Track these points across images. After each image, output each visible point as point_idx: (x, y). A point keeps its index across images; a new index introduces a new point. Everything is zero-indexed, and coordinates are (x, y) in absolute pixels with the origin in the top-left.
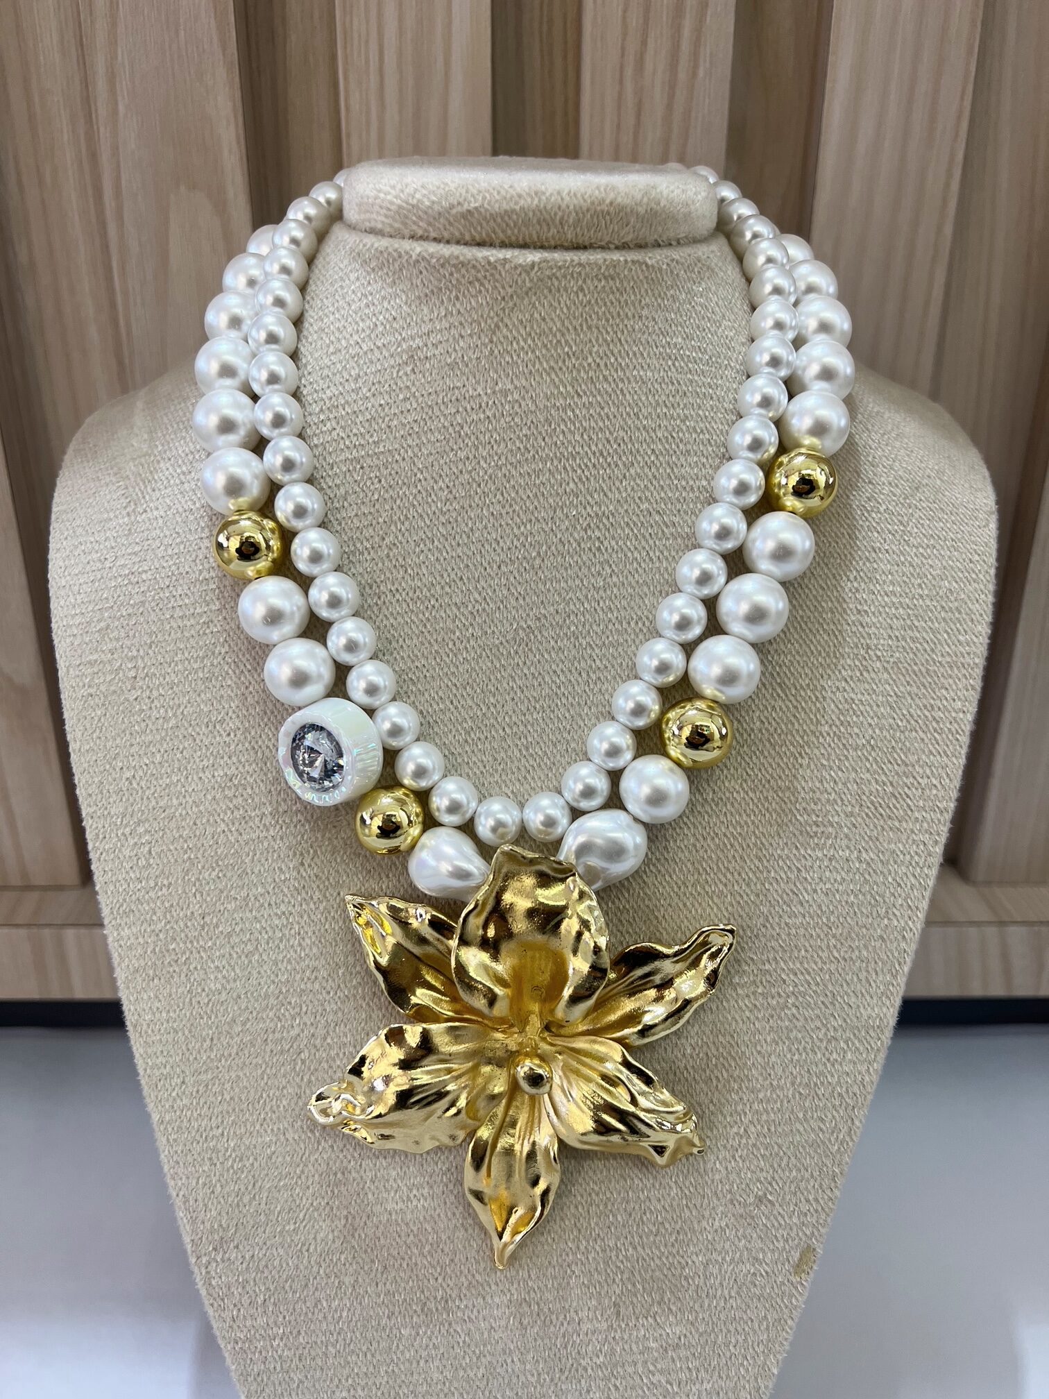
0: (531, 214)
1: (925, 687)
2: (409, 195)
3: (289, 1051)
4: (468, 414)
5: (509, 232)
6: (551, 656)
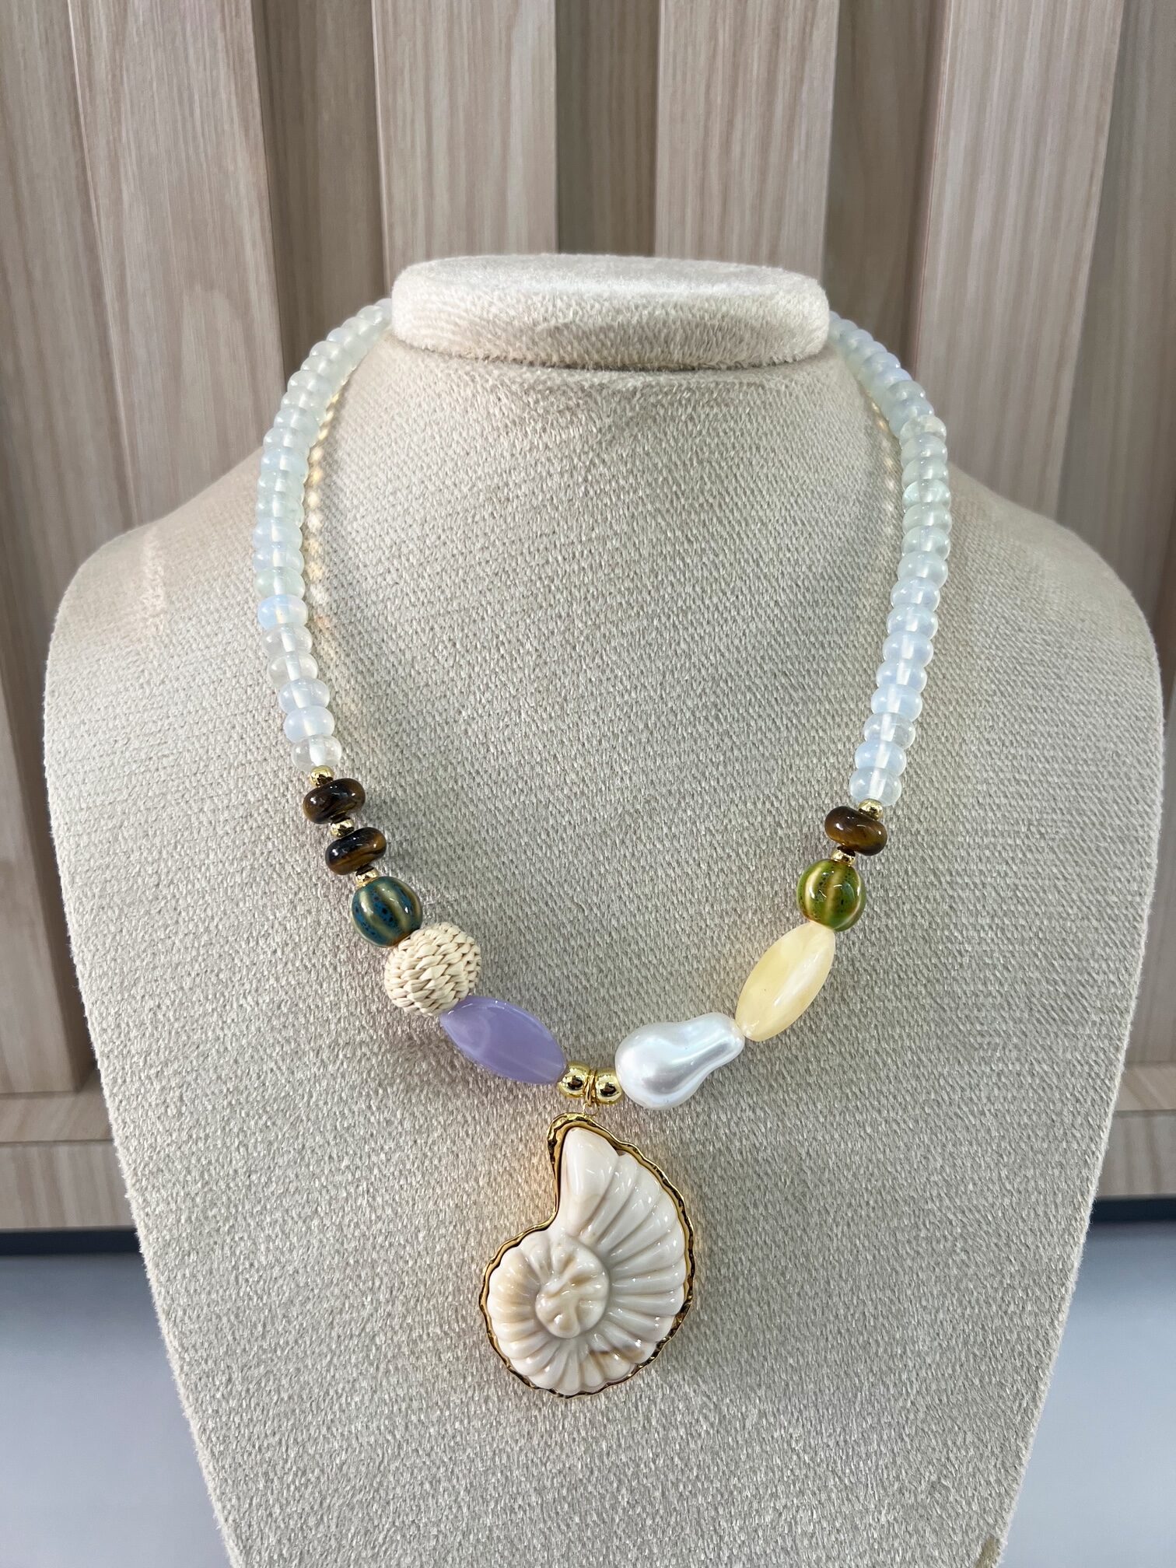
0: (631, 331)
1: (1096, 866)
2: (483, 308)
3: (360, 1335)
4: (559, 565)
5: (605, 353)
6: (664, 845)
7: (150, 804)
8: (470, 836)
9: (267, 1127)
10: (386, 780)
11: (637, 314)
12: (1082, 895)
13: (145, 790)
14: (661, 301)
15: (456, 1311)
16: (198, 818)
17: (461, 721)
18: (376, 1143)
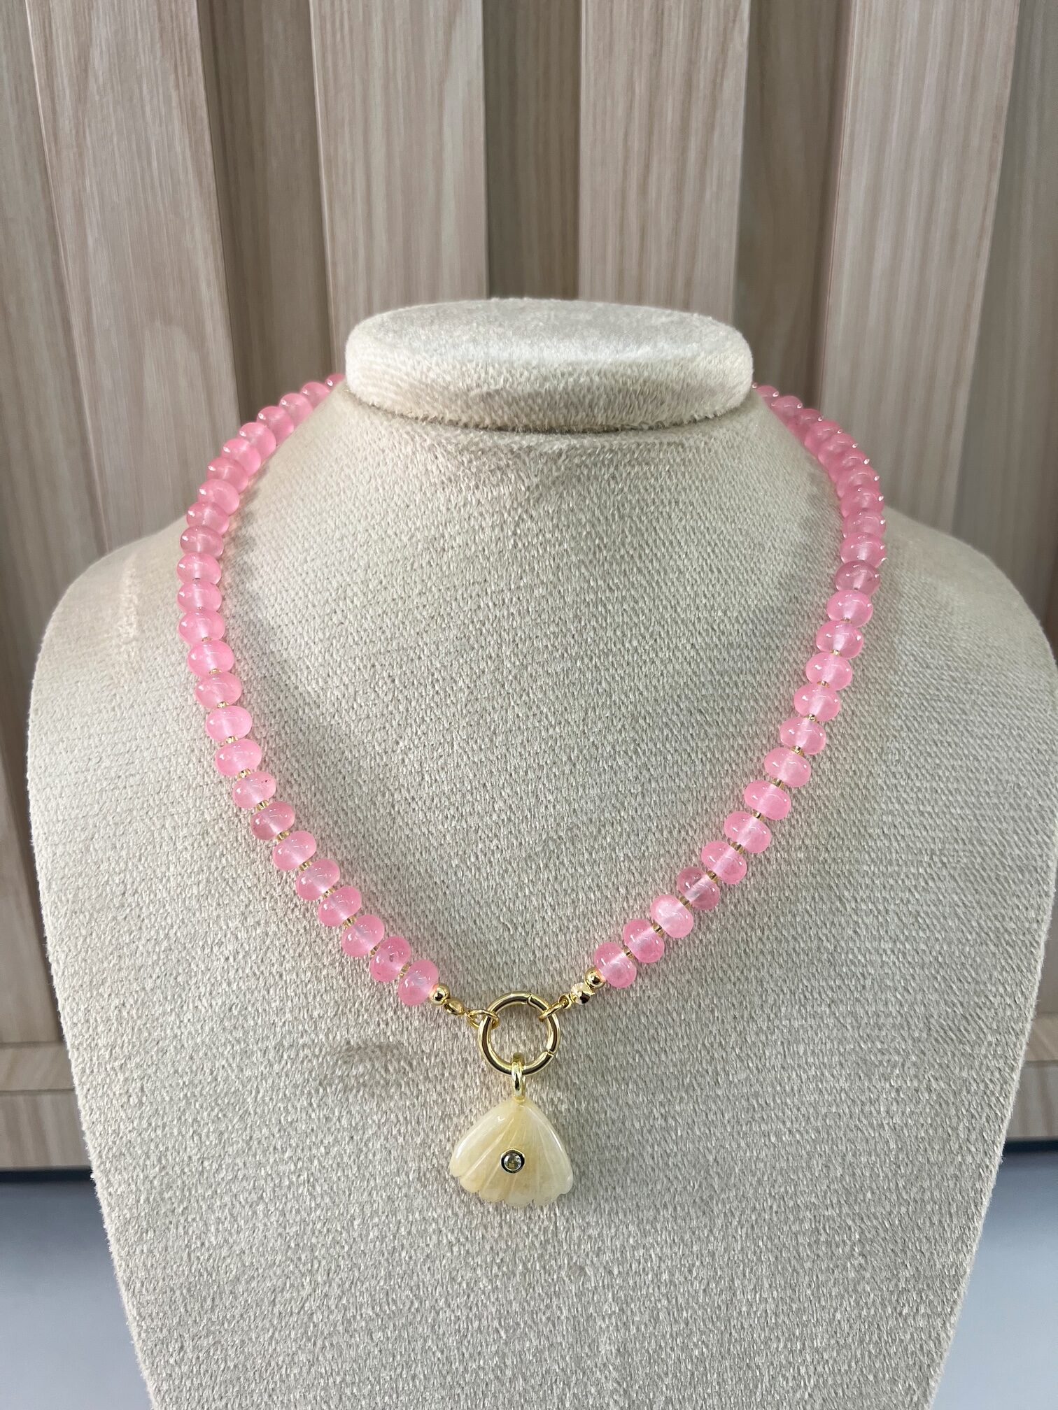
0: (557, 397)
1: (995, 894)
2: (422, 373)
3: (299, 1313)
4: (489, 610)
5: (534, 417)
6: (585, 870)
7: (117, 819)
8: (406, 858)
9: (219, 1118)
10: (330, 804)
11: (563, 382)
13: (114, 807)
14: (586, 369)
15: (387, 1294)
16: (160, 834)
17: (399, 751)
18: (316, 1137)
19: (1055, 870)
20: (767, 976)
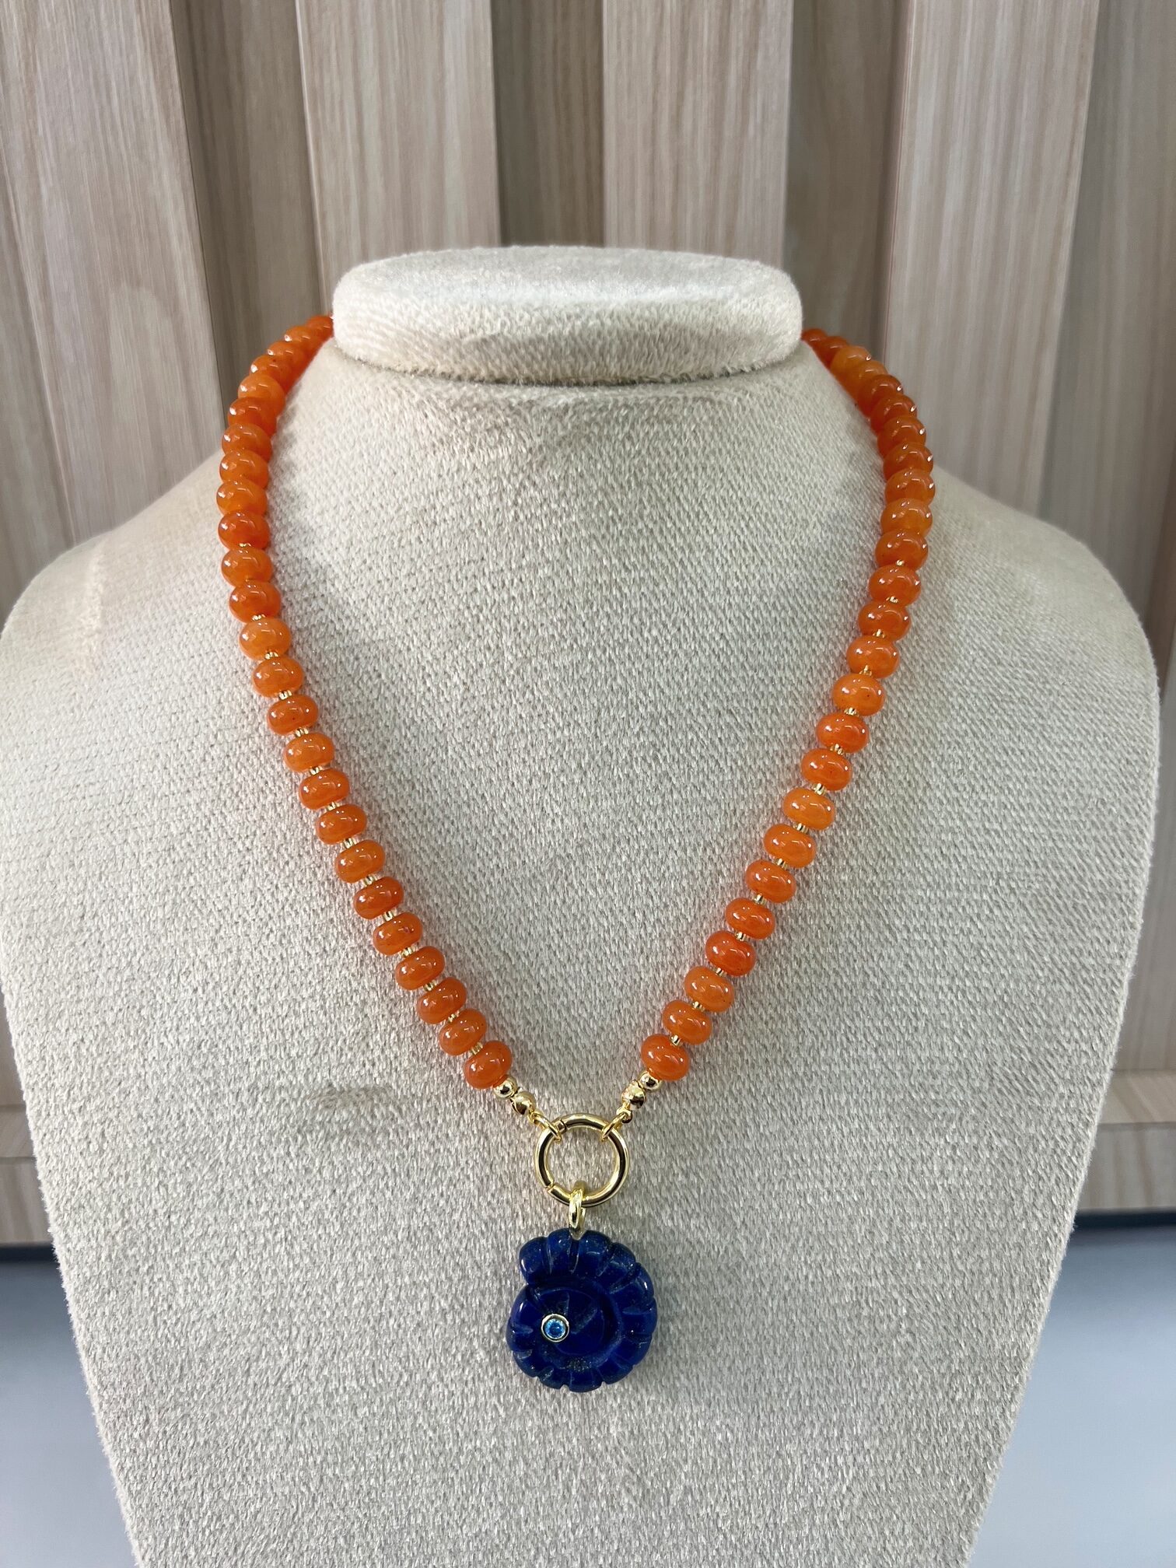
0: (563, 344)
1: (1072, 925)
2: (410, 318)
3: (276, 1384)
4: (487, 593)
5: (536, 367)
6: (597, 892)
7: (75, 833)
9: (187, 1168)
11: (570, 325)
12: (1056, 957)
13: (72, 819)
14: (596, 310)
15: (373, 1366)
16: (122, 850)
17: (386, 756)
18: (295, 1190)
19: (1143, 898)
20: (804, 1015)
